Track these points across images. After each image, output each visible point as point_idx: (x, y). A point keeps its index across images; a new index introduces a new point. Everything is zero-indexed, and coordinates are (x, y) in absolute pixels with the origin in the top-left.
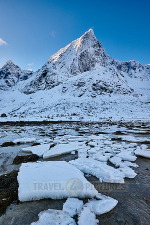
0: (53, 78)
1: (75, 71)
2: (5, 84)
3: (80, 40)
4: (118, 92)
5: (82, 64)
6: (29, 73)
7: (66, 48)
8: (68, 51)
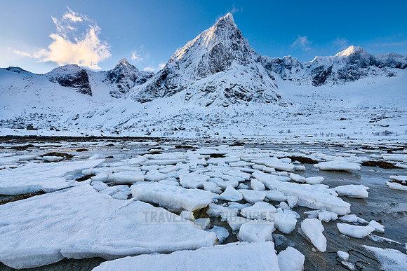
0: (175, 81)
1: (204, 72)
2: (118, 90)
3: (212, 29)
4: (259, 100)
5: (214, 62)
6: (148, 75)
7: (194, 40)
8: (197, 45)
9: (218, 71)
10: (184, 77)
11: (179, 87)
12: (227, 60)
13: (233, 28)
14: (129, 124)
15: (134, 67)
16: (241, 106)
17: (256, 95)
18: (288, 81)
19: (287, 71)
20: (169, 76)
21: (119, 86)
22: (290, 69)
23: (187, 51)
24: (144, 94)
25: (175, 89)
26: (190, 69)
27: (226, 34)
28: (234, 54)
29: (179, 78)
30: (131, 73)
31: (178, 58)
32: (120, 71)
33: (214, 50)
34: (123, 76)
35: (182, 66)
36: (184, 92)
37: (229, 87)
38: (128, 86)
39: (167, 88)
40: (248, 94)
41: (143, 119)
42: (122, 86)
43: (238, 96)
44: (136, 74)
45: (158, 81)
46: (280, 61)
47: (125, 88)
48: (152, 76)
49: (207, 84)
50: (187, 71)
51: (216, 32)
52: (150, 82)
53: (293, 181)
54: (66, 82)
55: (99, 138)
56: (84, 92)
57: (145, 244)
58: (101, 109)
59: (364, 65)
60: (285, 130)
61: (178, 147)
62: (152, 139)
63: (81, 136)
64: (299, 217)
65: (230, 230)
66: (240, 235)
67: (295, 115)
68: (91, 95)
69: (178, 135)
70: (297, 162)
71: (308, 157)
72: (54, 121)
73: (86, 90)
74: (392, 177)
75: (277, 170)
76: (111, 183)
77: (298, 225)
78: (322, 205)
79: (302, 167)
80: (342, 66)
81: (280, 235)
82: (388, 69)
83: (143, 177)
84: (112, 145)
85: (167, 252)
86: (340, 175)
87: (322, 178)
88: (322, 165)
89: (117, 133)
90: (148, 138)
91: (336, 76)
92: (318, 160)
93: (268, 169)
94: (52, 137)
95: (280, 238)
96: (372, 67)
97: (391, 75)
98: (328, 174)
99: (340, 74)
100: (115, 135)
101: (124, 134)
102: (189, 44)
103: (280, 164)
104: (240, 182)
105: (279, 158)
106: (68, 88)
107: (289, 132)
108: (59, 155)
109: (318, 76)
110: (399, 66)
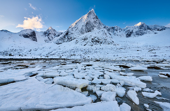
1: (83, 32)
3: (86, 15)
4: (105, 43)
5: (87, 28)
6: (61, 33)
7: (79, 20)
8: (80, 21)
9: (88, 32)
10: (75, 34)
11: (73, 38)
12: (92, 27)
13: (95, 15)
14: (52, 53)
15: (55, 30)
16: (98, 46)
17: (104, 41)
18: (116, 36)
19: (116, 32)
20: (69, 33)
21: (49, 38)
22: (117, 31)
23: (76, 24)
24: (59, 41)
25: (72, 39)
26: (77, 31)
27: (92, 17)
28: (95, 25)
29: (73, 35)
30: (53, 32)
31: (73, 27)
32: (49, 31)
33: (87, 23)
34: (50, 34)
35: (74, 30)
36: (75, 40)
37: (93, 38)
38: (52, 37)
39: (68, 38)
40: (101, 41)
41: (58, 51)
42: (50, 38)
43: (97, 41)
44: (56, 33)
45: (64, 36)
46: (113, 28)
47: (51, 39)
48: (62, 34)
49: (84, 37)
50: (76, 32)
51: (88, 16)
52: (61, 36)
53: (121, 75)
54: (26, 36)
55: (40, 59)
56: (34, 40)
57: (61, 103)
58: (41, 47)
59: (145, 30)
60: (116, 55)
61: (73, 62)
62: (62, 59)
63: (32, 58)
64: (126, 90)
65: (97, 96)
66: (102, 98)
67: (120, 49)
68: (37, 41)
69: (73, 57)
70: (122, 67)
71: (126, 65)
72: (21, 52)
73: (35, 39)
74: (160, 72)
75: (114, 71)
76: (45, 77)
77: (126, 93)
78: (135, 85)
79: (124, 69)
80: (137, 30)
81: (119, 98)
82: (154, 31)
83: (59, 74)
84: (45, 62)
85: (71, 107)
86: (140, 72)
87: (133, 74)
88: (132, 68)
89: (48, 57)
90: (61, 59)
91: (135, 34)
92: (130, 66)
93: (110, 70)
94: (20, 59)
95: (119, 99)
96: (149, 30)
97: (156, 33)
98: (135, 72)
99: (136, 33)
100: (47, 58)
101: (50, 57)
102: (77, 21)
103: (115, 68)
104: (99, 76)
105: (114, 66)
106: (27, 39)
107: (117, 56)
108: (23, 66)
109: (128, 34)
110: (158, 30)
